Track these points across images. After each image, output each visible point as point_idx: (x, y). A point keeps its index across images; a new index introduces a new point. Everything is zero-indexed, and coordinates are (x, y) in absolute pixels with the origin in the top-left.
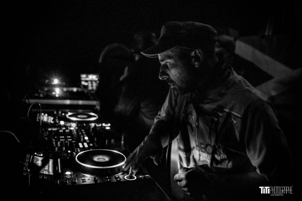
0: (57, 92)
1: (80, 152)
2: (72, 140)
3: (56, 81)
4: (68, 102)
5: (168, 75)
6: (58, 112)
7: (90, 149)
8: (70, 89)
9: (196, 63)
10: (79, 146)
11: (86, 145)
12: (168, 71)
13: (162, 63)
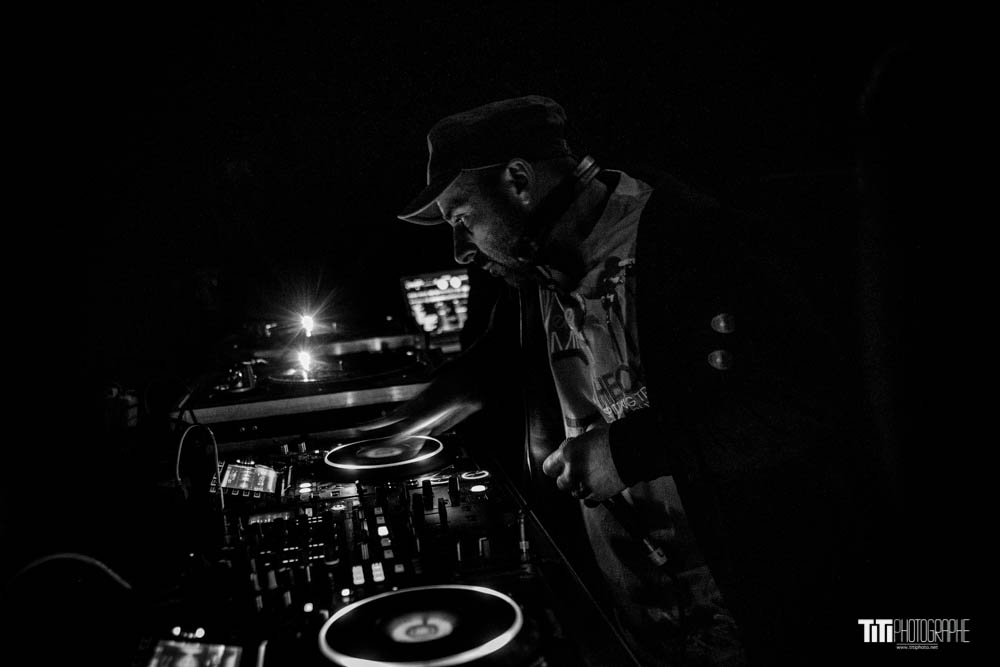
0: (305, 363)
1: (350, 603)
2: (328, 559)
3: (308, 322)
4: (349, 399)
5: (474, 246)
6: (294, 447)
7: (391, 590)
8: (357, 345)
9: (523, 195)
10: (352, 579)
11: (378, 573)
12: (469, 236)
13: (452, 222)
